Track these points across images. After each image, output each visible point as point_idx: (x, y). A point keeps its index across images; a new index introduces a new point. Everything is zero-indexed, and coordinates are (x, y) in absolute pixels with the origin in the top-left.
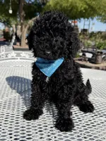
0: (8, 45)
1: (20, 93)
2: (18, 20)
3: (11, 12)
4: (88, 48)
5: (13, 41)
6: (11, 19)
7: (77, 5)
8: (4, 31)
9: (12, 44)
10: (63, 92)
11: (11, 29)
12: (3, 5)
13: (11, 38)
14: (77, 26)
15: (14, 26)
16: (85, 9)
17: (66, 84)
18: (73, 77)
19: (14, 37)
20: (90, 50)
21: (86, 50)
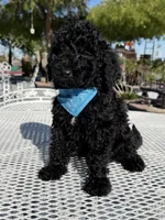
0: (29, 81)
1: (38, 145)
2: (44, 43)
3: (33, 31)
4: (151, 84)
5: (36, 75)
6: (33, 43)
7: (134, 17)
8: (23, 61)
9: (34, 79)
10: (96, 139)
11: (34, 57)
12: (21, 21)
13: (33, 71)
14: (133, 51)
15: (37, 53)
16: (146, 23)
17: (101, 127)
18: (111, 118)
19: (37, 70)
20: (155, 87)
21: (148, 87)
